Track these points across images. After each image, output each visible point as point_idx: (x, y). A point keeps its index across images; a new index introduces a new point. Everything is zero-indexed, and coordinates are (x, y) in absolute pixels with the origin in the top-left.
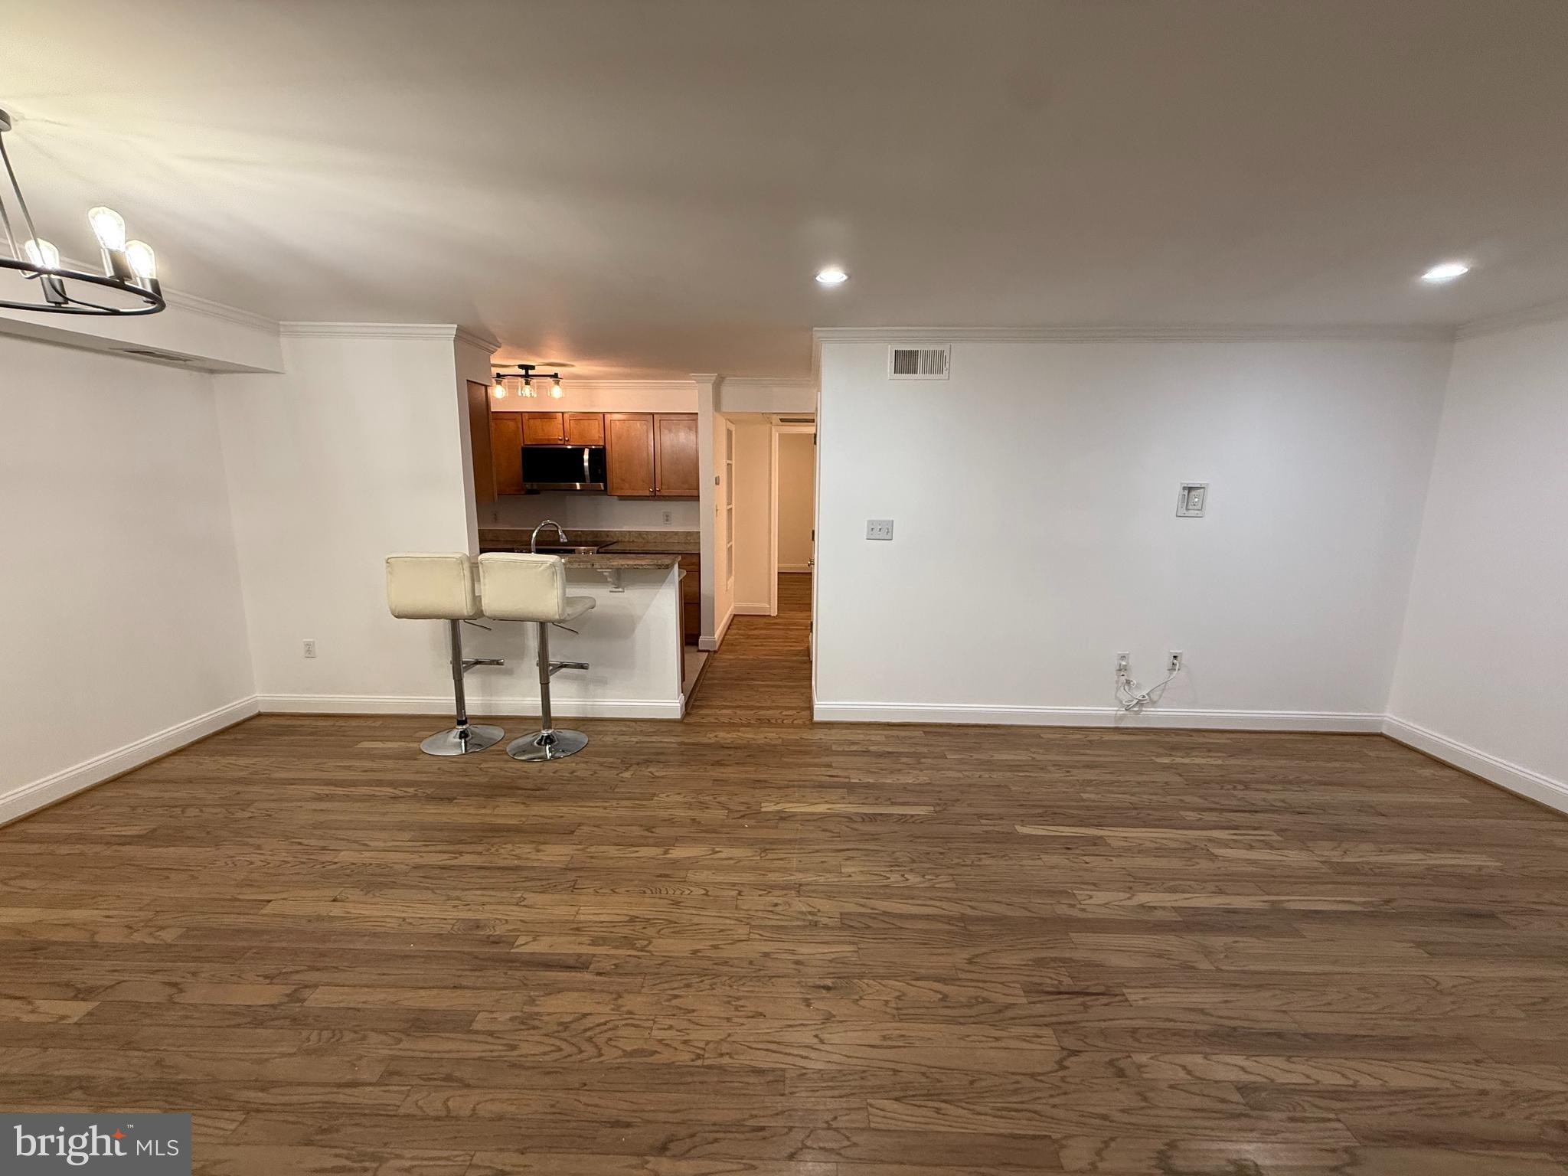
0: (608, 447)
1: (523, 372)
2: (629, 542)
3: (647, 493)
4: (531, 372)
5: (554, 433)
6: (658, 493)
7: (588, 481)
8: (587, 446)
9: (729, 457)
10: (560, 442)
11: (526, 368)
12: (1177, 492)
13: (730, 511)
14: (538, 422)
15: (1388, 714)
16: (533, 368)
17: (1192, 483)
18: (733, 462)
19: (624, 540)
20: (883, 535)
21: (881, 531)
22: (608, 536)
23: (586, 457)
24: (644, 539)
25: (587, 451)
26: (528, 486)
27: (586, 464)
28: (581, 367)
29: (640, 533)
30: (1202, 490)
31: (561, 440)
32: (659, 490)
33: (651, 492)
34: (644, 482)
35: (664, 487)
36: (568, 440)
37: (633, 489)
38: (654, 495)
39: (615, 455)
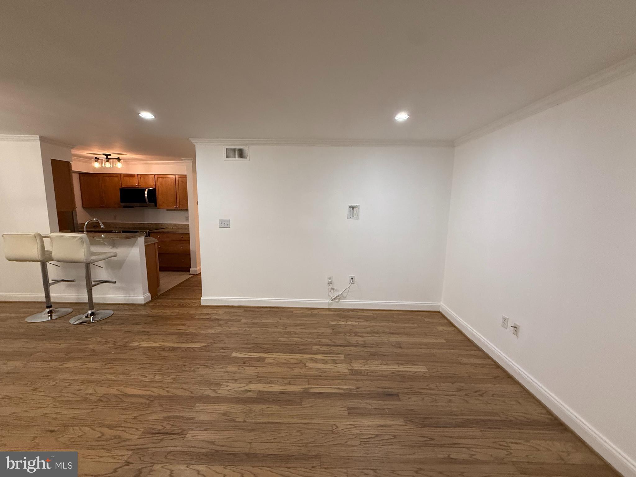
0: (157, 189)
1: (105, 157)
2: (171, 228)
3: (174, 208)
4: (109, 157)
5: (135, 183)
7: (148, 203)
8: (147, 188)
10: (137, 186)
11: (107, 155)
12: (347, 209)
14: (128, 178)
15: (442, 303)
16: (110, 155)
17: (354, 204)
19: (169, 227)
20: (226, 226)
21: (225, 224)
22: (162, 226)
23: (146, 192)
24: (177, 227)
25: (147, 190)
26: (123, 204)
27: (146, 195)
28: (129, 155)
29: (175, 225)
30: (357, 208)
31: (137, 185)
32: (178, 207)
33: (176, 207)
34: (172, 203)
35: (180, 205)
36: (140, 186)
37: (168, 206)
38: (177, 209)
39: (160, 192)
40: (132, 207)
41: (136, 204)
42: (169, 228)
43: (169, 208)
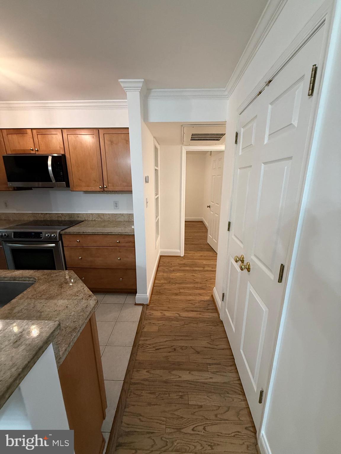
0: (67, 156)
2: (92, 221)
3: (98, 189)
5: (28, 145)
6: (106, 189)
8: (49, 155)
9: (156, 165)
13: (157, 199)
14: (15, 137)
18: (159, 169)
19: (89, 219)
22: (78, 217)
23: (50, 162)
25: (50, 158)
26: (12, 184)
27: (50, 168)
29: (99, 215)
31: (32, 150)
32: (106, 187)
33: (102, 188)
34: (95, 181)
35: (109, 184)
37: (88, 186)
38: (103, 190)
39: (73, 161)
40: (30, 189)
43: (90, 189)
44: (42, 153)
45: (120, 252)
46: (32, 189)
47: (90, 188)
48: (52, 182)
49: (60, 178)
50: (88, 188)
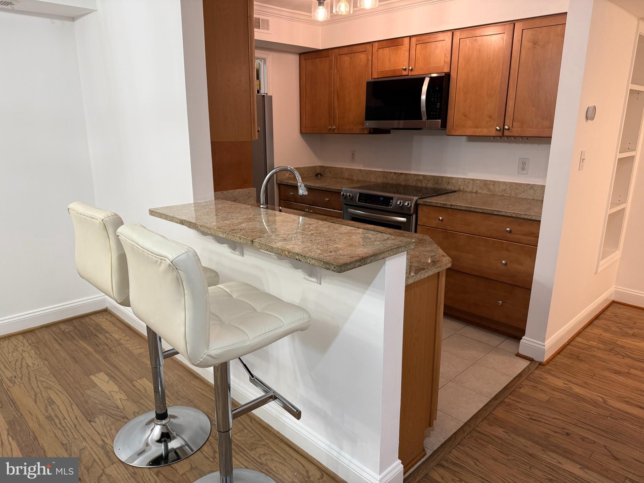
0: (453, 75)
2: (471, 192)
3: (493, 133)
5: (401, 62)
6: (506, 133)
7: (424, 118)
8: (427, 75)
10: (405, 73)
14: (386, 51)
19: (466, 189)
22: (449, 183)
23: (425, 88)
24: (489, 190)
25: (426, 81)
26: (370, 124)
27: (423, 97)
29: (485, 183)
31: (405, 69)
32: (508, 129)
33: (500, 130)
34: (490, 117)
35: (515, 124)
36: (412, 70)
37: (476, 127)
38: (501, 135)
39: (460, 84)
40: (387, 131)
41: (396, 123)
42: (466, 192)
43: (478, 132)
44: (417, 73)
45: (508, 250)
46: (390, 133)
47: (479, 130)
48: (422, 120)
49: (435, 113)
50: (476, 130)
